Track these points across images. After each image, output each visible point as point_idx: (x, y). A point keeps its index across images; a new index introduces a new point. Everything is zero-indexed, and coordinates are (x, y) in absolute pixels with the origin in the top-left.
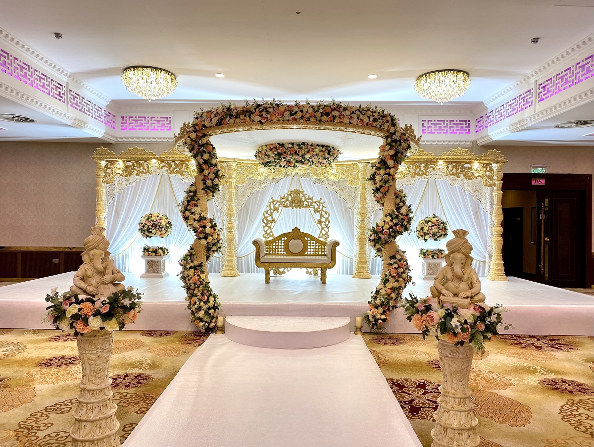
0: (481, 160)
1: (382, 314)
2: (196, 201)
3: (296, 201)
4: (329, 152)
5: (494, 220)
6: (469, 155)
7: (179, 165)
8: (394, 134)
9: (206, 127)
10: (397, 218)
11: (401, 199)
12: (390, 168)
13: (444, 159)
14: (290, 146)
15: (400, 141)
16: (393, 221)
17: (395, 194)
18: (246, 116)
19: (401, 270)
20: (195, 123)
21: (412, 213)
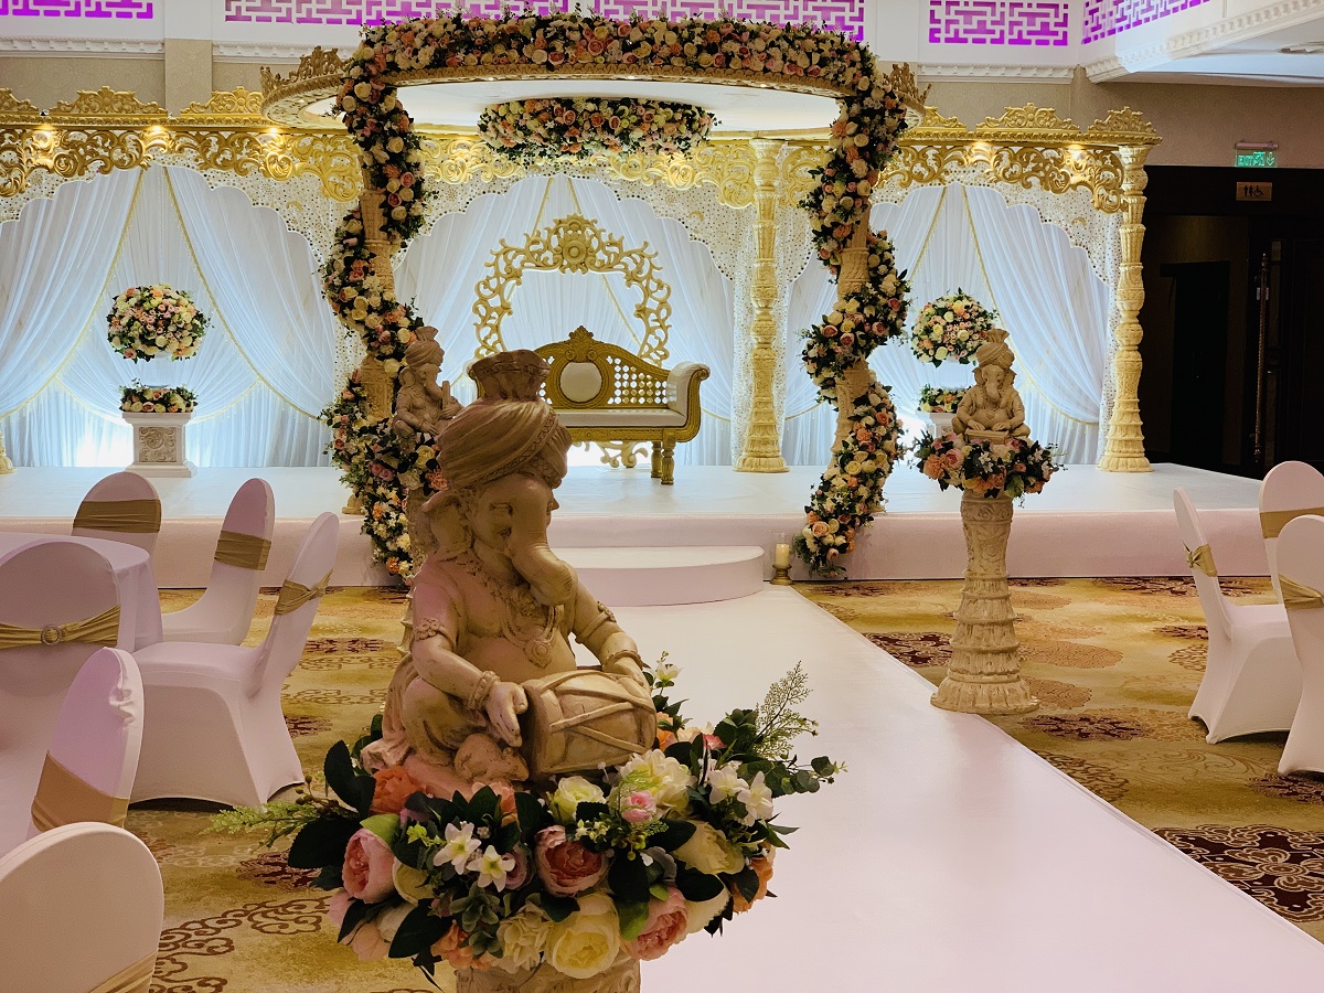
0: (1086, 138)
1: (837, 534)
2: (367, 260)
3: (574, 251)
4: (691, 122)
5: (1119, 307)
6: (1057, 125)
7: (233, 144)
8: (867, 93)
9: (399, 70)
10: (875, 305)
11: (882, 256)
12: (858, 181)
13: (988, 136)
14: (591, 107)
15: (881, 112)
16: (865, 311)
17: (868, 242)
18: (509, 47)
19: (882, 431)
20: (366, 58)
21: (908, 290)
